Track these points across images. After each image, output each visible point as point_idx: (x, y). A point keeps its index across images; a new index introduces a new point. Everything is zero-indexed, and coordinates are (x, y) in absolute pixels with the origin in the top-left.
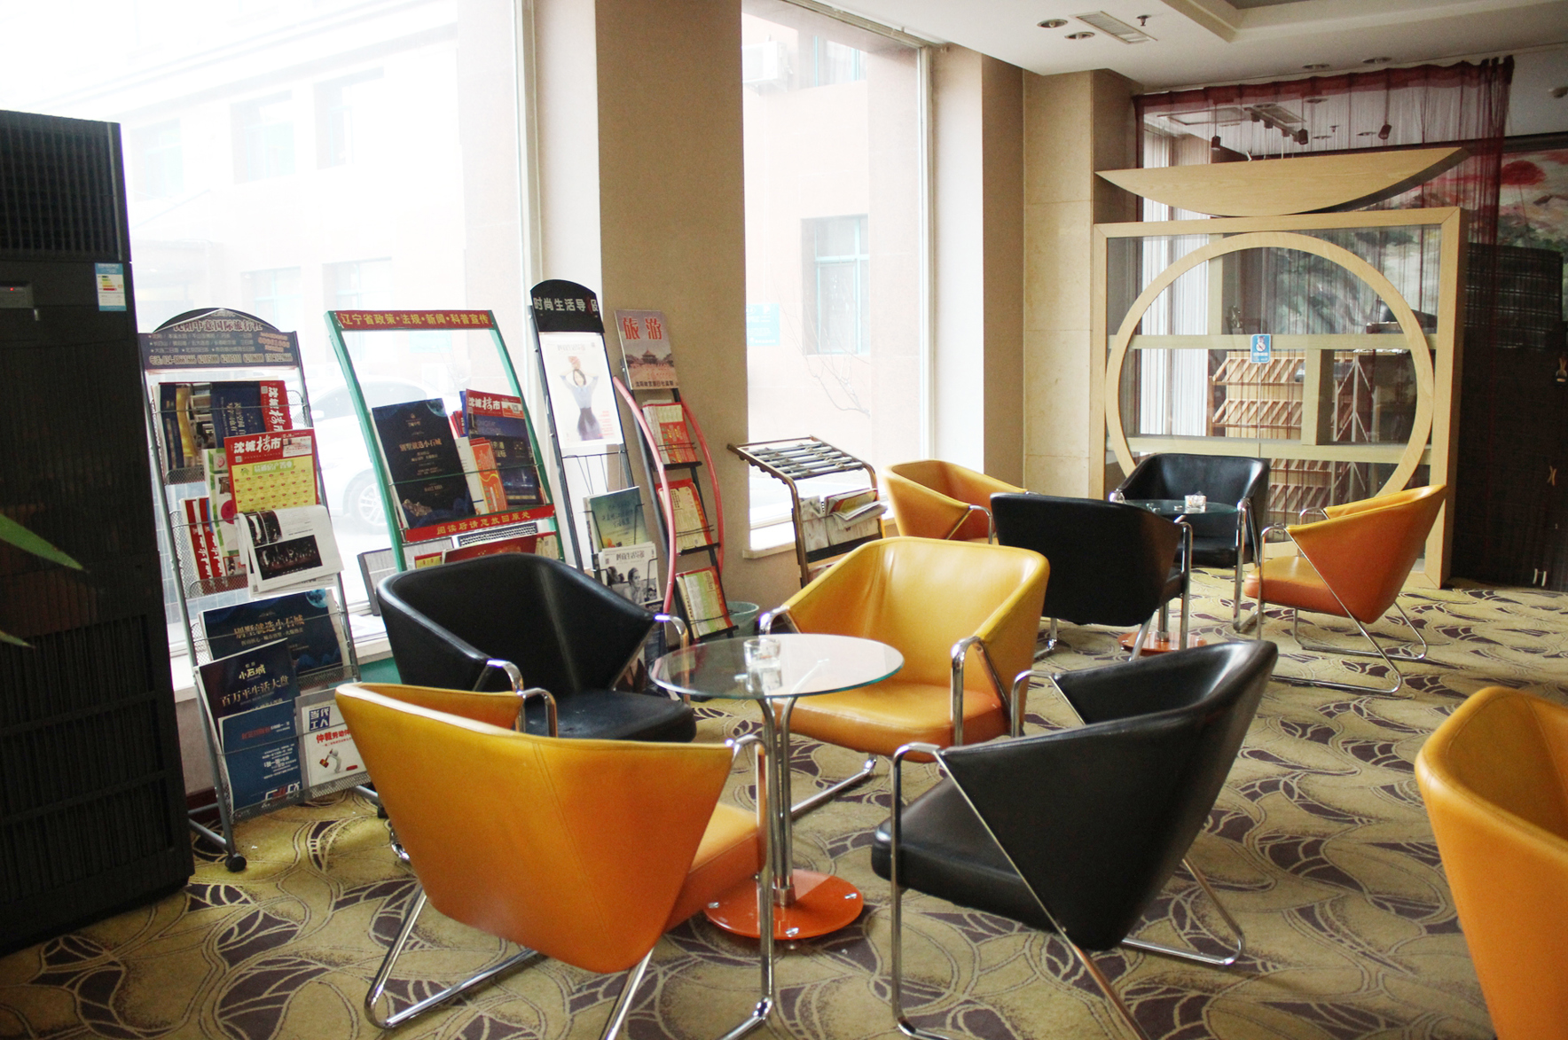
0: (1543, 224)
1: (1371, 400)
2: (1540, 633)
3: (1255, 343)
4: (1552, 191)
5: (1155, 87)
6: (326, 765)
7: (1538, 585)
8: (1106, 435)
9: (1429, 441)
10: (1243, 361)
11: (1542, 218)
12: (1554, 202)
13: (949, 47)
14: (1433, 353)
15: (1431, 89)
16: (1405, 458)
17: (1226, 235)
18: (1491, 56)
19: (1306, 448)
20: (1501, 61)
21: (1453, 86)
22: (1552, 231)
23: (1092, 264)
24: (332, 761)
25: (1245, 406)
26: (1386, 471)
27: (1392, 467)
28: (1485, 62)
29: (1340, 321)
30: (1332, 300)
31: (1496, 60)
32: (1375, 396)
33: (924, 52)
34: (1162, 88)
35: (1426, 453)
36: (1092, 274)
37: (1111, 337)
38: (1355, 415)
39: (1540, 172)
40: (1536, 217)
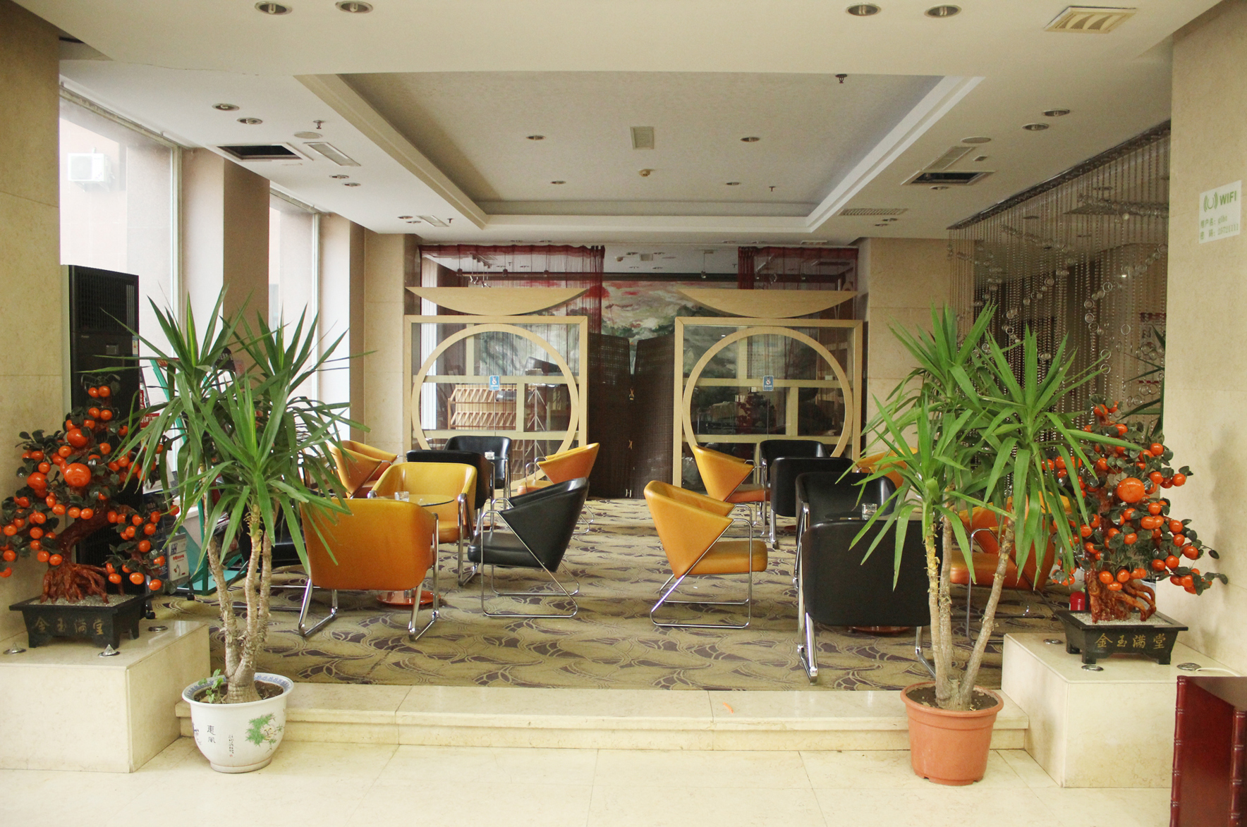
0: (609, 319)
1: (545, 410)
2: (635, 513)
3: (492, 380)
4: (613, 302)
5: (432, 242)
6: (176, 571)
7: (628, 497)
8: (412, 430)
9: (577, 429)
10: (465, 390)
11: (610, 316)
12: (614, 308)
13: (331, 215)
14: (577, 385)
15: (570, 258)
16: (567, 437)
17: (476, 324)
18: (595, 245)
19: (519, 434)
20: (600, 248)
21: (579, 256)
22: (614, 323)
23: (404, 337)
24: (178, 570)
25: (467, 416)
26: (557, 444)
27: (561, 442)
28: (593, 247)
29: (509, 368)
30: (504, 356)
31: (597, 247)
32: (547, 408)
33: (317, 217)
34: (435, 242)
35: (576, 435)
36: (404, 342)
37: (414, 376)
38: (536, 417)
39: (608, 292)
40: (606, 315)
